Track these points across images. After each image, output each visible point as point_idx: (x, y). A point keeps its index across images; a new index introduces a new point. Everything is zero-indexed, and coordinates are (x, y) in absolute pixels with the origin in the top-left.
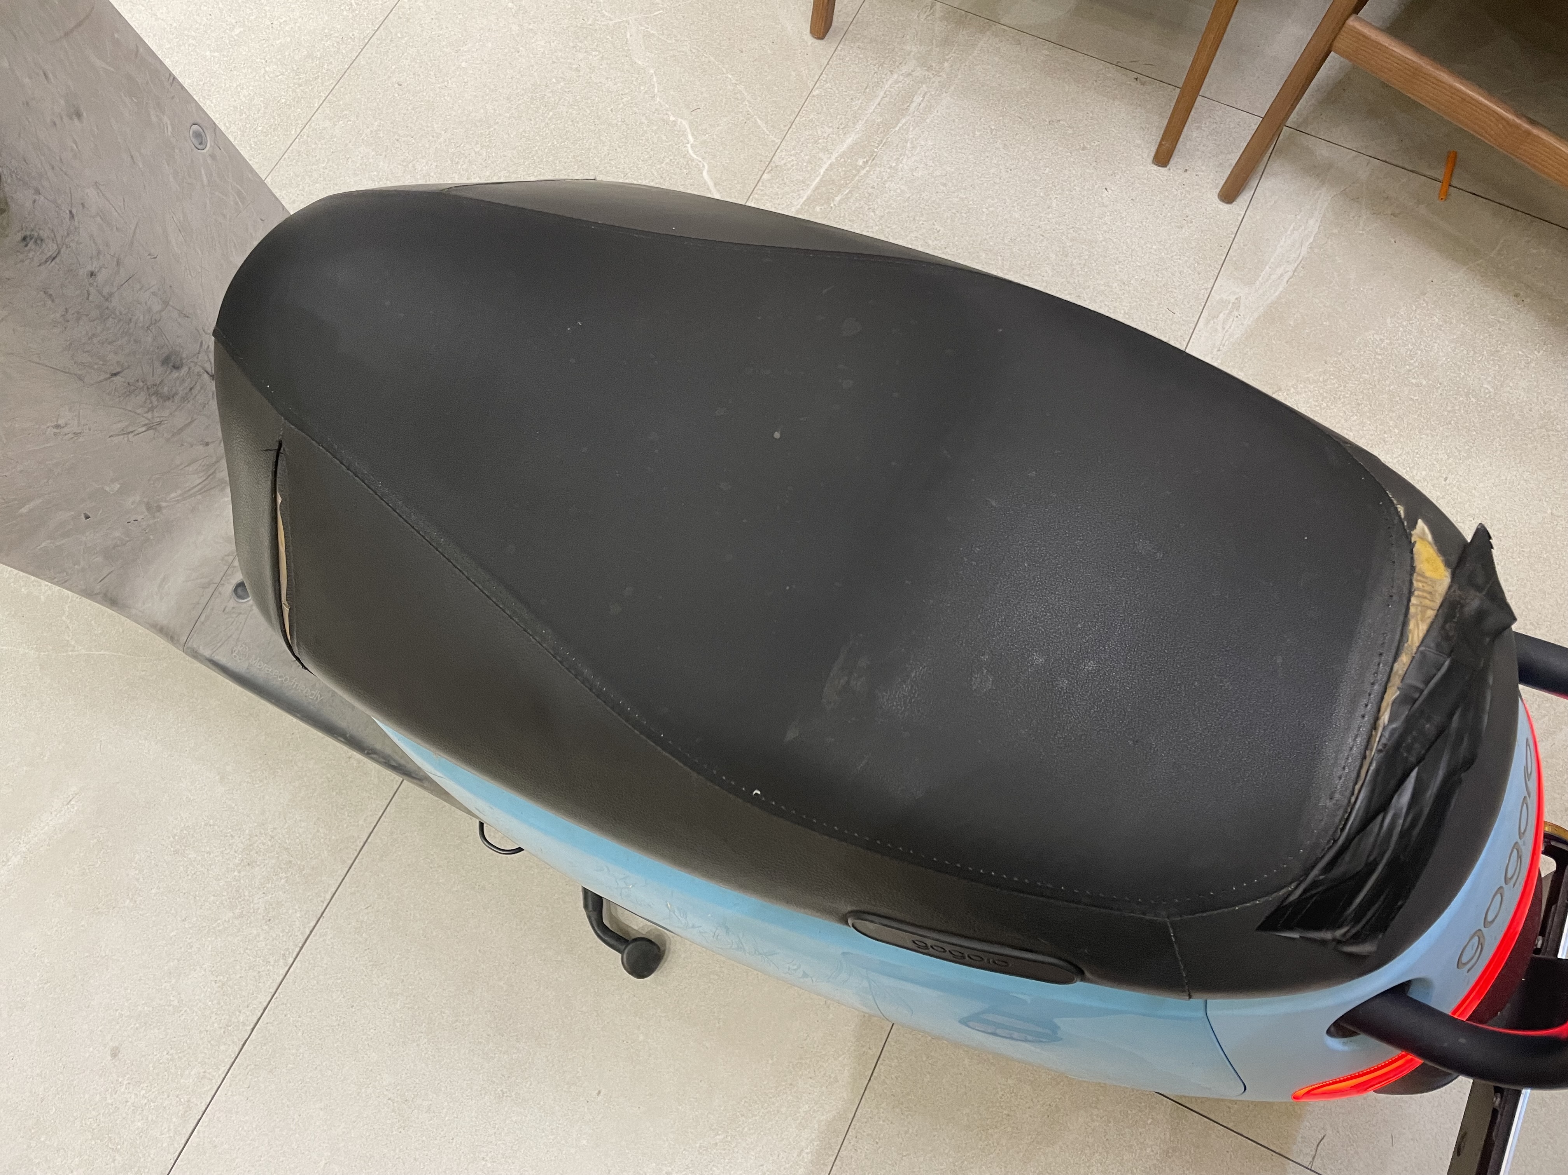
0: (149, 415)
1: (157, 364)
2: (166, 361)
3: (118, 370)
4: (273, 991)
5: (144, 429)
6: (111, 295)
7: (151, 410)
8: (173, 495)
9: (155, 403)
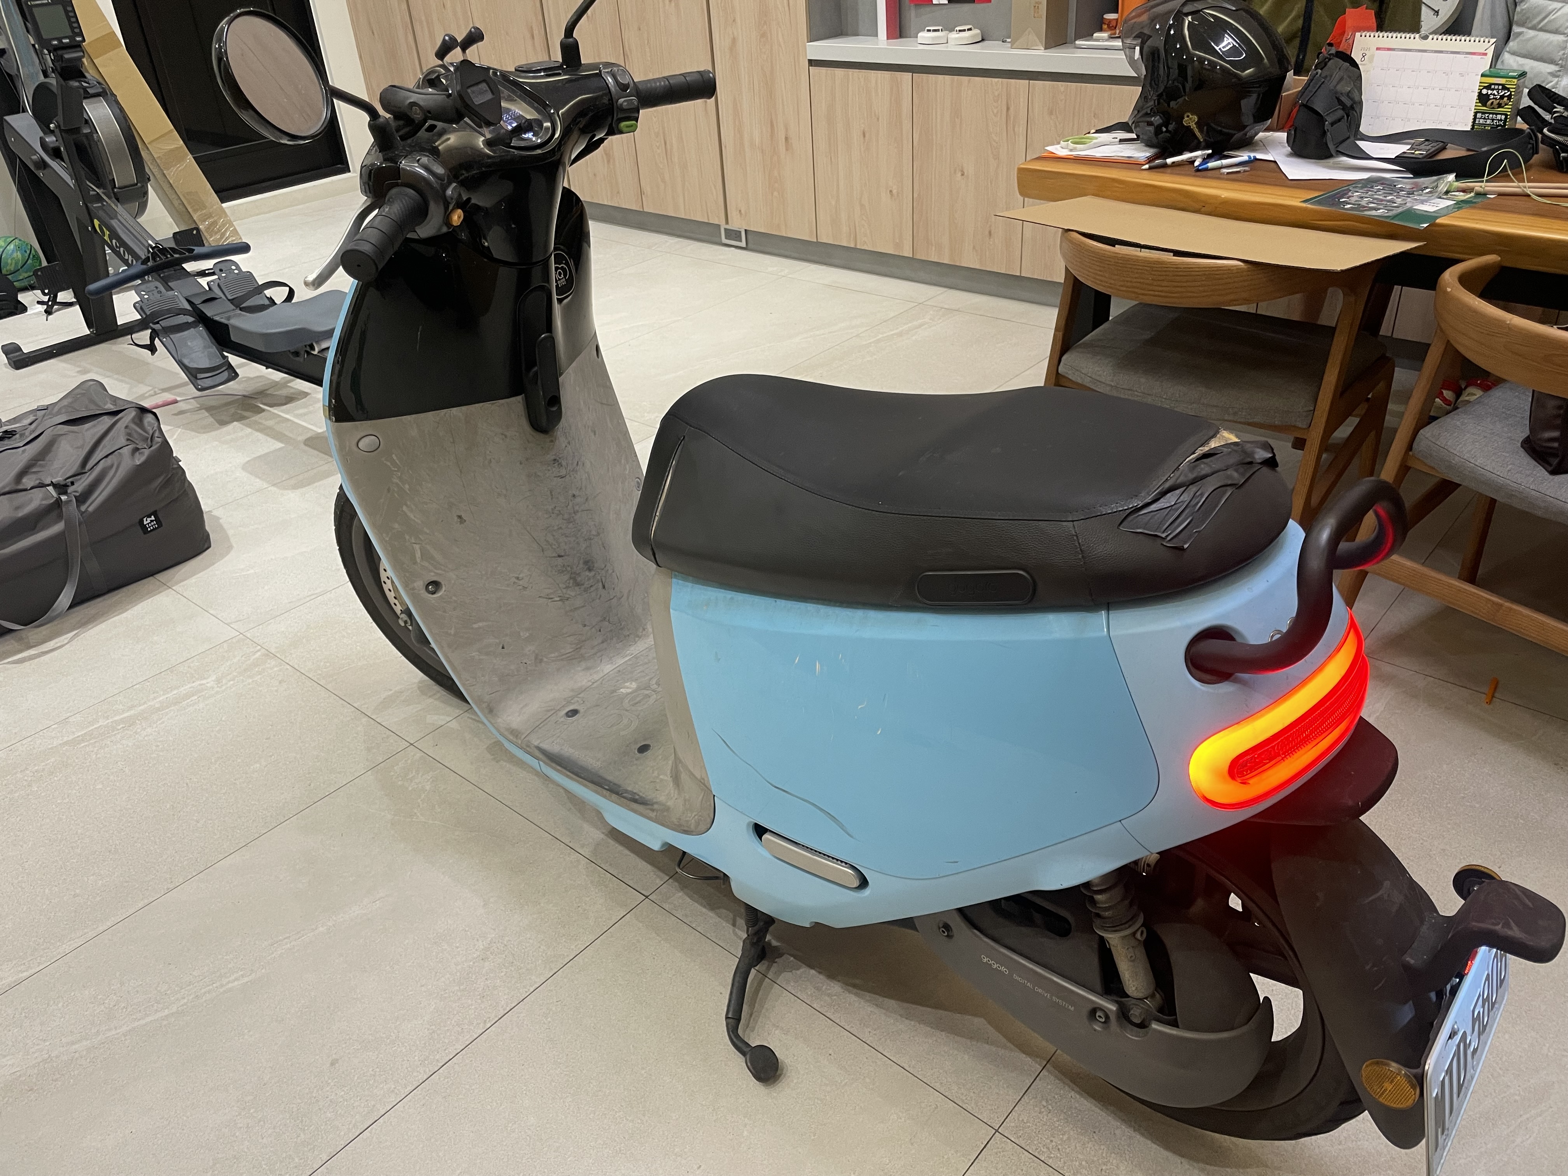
0: (564, 591)
1: (581, 562)
2: (586, 562)
3: (563, 554)
4: (468, 1043)
5: (558, 599)
6: (578, 511)
7: (567, 587)
8: (553, 655)
9: (571, 585)
